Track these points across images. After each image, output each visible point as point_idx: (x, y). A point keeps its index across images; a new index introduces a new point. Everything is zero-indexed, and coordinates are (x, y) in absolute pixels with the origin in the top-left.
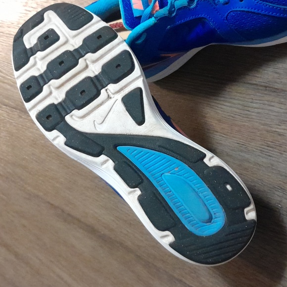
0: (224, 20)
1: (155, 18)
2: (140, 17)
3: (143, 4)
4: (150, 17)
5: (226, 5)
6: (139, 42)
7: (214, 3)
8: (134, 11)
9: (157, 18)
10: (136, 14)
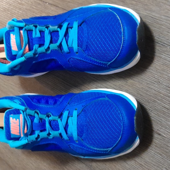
0: (67, 61)
1: (25, 57)
2: (16, 55)
3: (18, 48)
4: (22, 56)
5: (68, 54)
6: (16, 69)
7: (62, 52)
8: (12, 51)
9: (26, 57)
10: (14, 53)
